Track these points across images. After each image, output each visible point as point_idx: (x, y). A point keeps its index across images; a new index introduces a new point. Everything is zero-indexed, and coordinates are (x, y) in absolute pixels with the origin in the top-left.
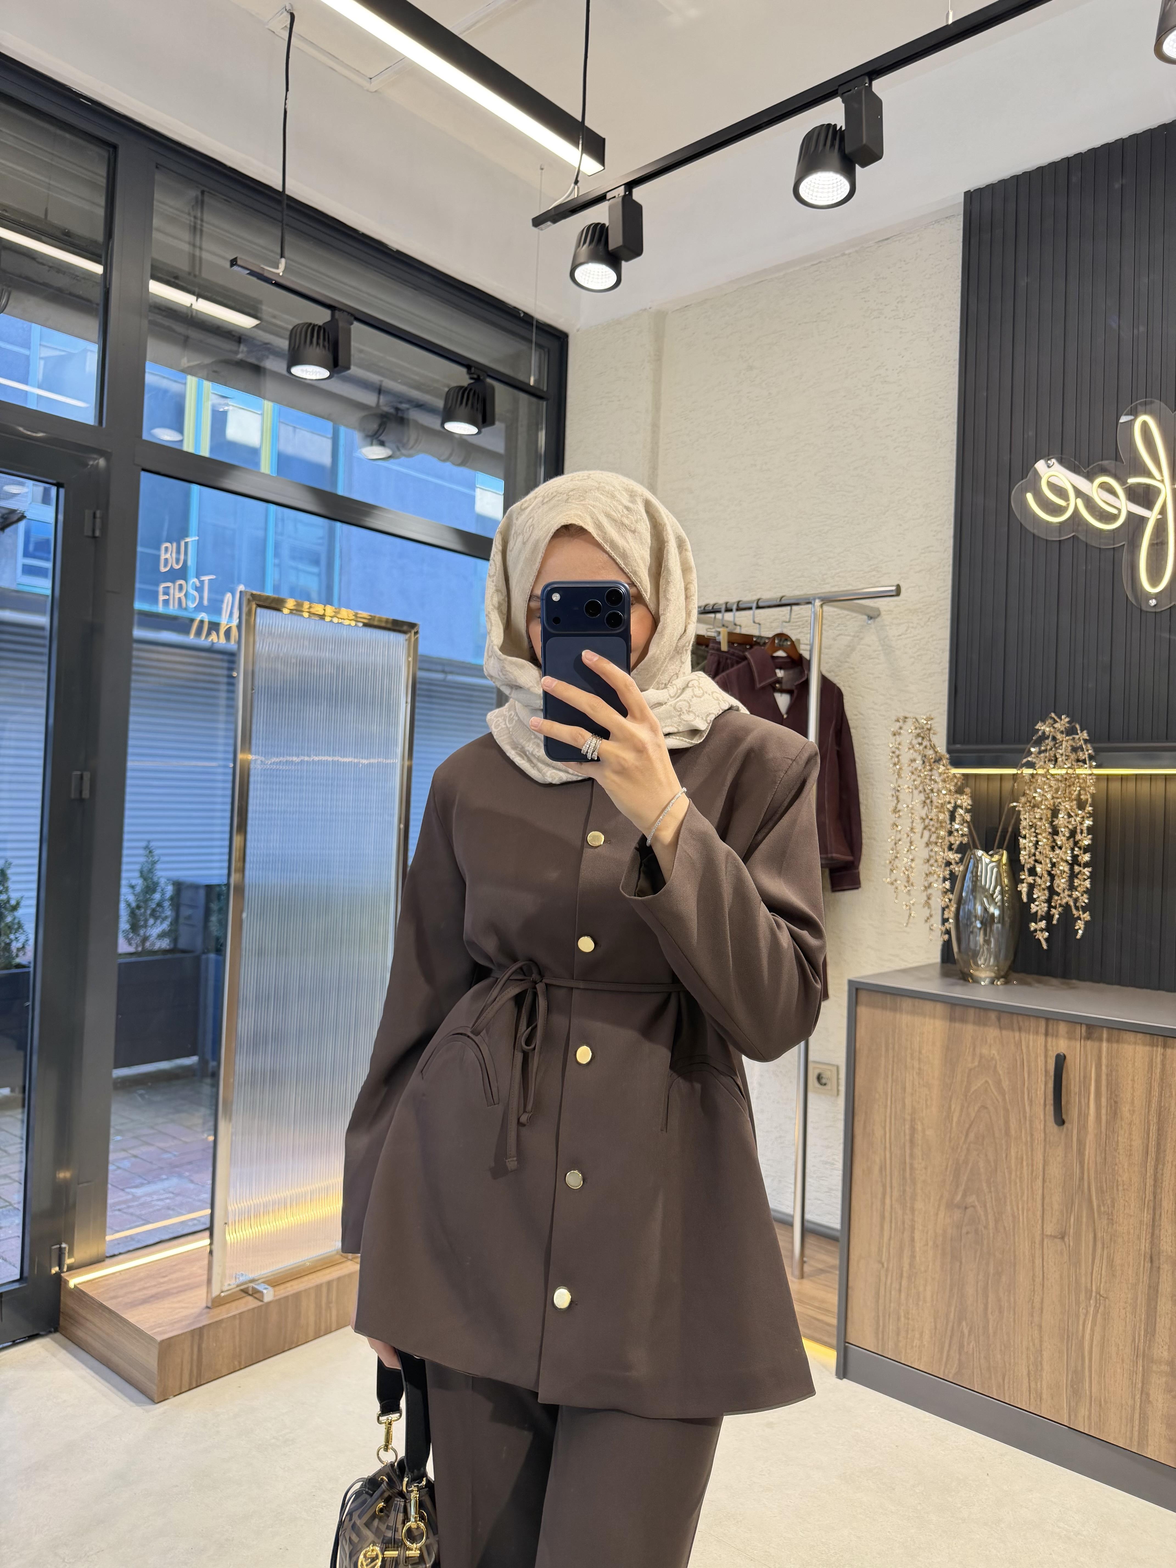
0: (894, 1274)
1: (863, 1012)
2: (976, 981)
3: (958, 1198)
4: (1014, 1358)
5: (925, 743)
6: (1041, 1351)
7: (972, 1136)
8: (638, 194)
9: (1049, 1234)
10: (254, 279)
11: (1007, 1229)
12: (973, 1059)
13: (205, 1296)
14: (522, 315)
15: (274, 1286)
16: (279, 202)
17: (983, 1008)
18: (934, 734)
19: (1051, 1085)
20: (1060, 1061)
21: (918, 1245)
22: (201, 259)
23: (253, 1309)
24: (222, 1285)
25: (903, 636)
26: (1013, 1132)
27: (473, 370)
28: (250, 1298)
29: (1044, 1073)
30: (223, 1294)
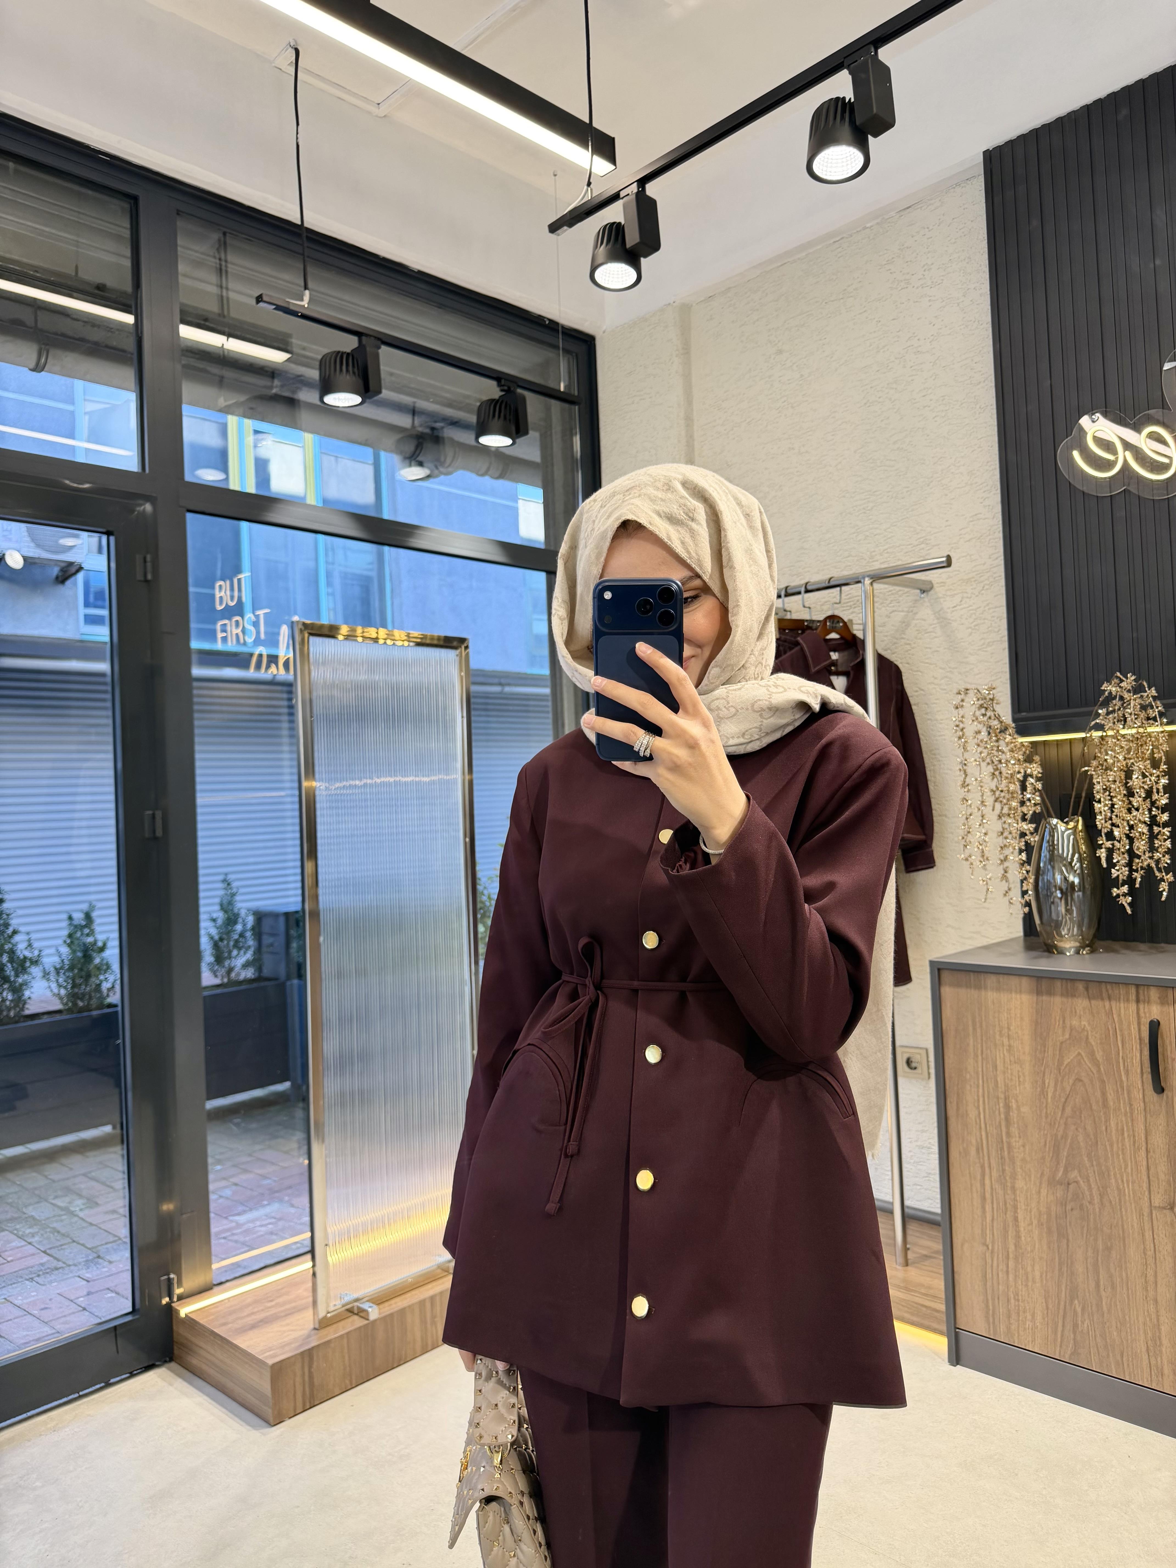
0: (1000, 1256)
1: (947, 992)
2: (1061, 952)
3: (1060, 1174)
4: (1131, 1335)
5: (989, 714)
6: (1158, 1326)
7: (1068, 1110)
8: (651, 189)
9: (1157, 1204)
10: (280, 313)
11: (1113, 1203)
12: (1064, 1031)
13: (311, 1317)
14: (547, 322)
15: (378, 1304)
16: (299, 235)
17: (1070, 979)
18: (997, 704)
19: (1146, 1052)
20: (1155, 1027)
21: (1022, 1225)
22: (228, 299)
23: (360, 1328)
24: (328, 1306)
25: (958, 607)
26: (1111, 1104)
27: (503, 382)
28: (356, 1317)
29: (1138, 1041)
30: (329, 1315)
